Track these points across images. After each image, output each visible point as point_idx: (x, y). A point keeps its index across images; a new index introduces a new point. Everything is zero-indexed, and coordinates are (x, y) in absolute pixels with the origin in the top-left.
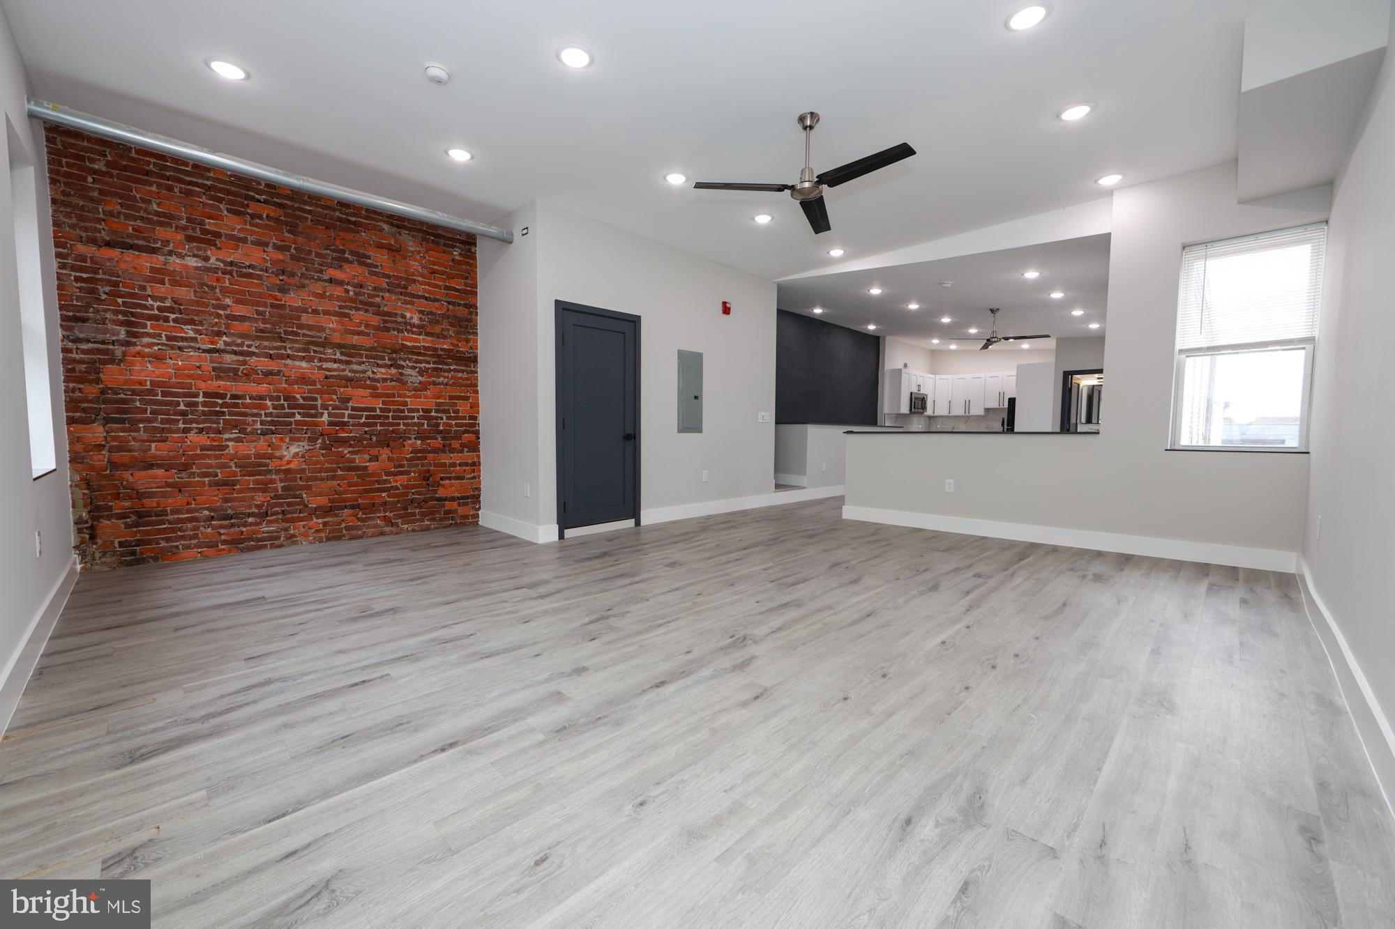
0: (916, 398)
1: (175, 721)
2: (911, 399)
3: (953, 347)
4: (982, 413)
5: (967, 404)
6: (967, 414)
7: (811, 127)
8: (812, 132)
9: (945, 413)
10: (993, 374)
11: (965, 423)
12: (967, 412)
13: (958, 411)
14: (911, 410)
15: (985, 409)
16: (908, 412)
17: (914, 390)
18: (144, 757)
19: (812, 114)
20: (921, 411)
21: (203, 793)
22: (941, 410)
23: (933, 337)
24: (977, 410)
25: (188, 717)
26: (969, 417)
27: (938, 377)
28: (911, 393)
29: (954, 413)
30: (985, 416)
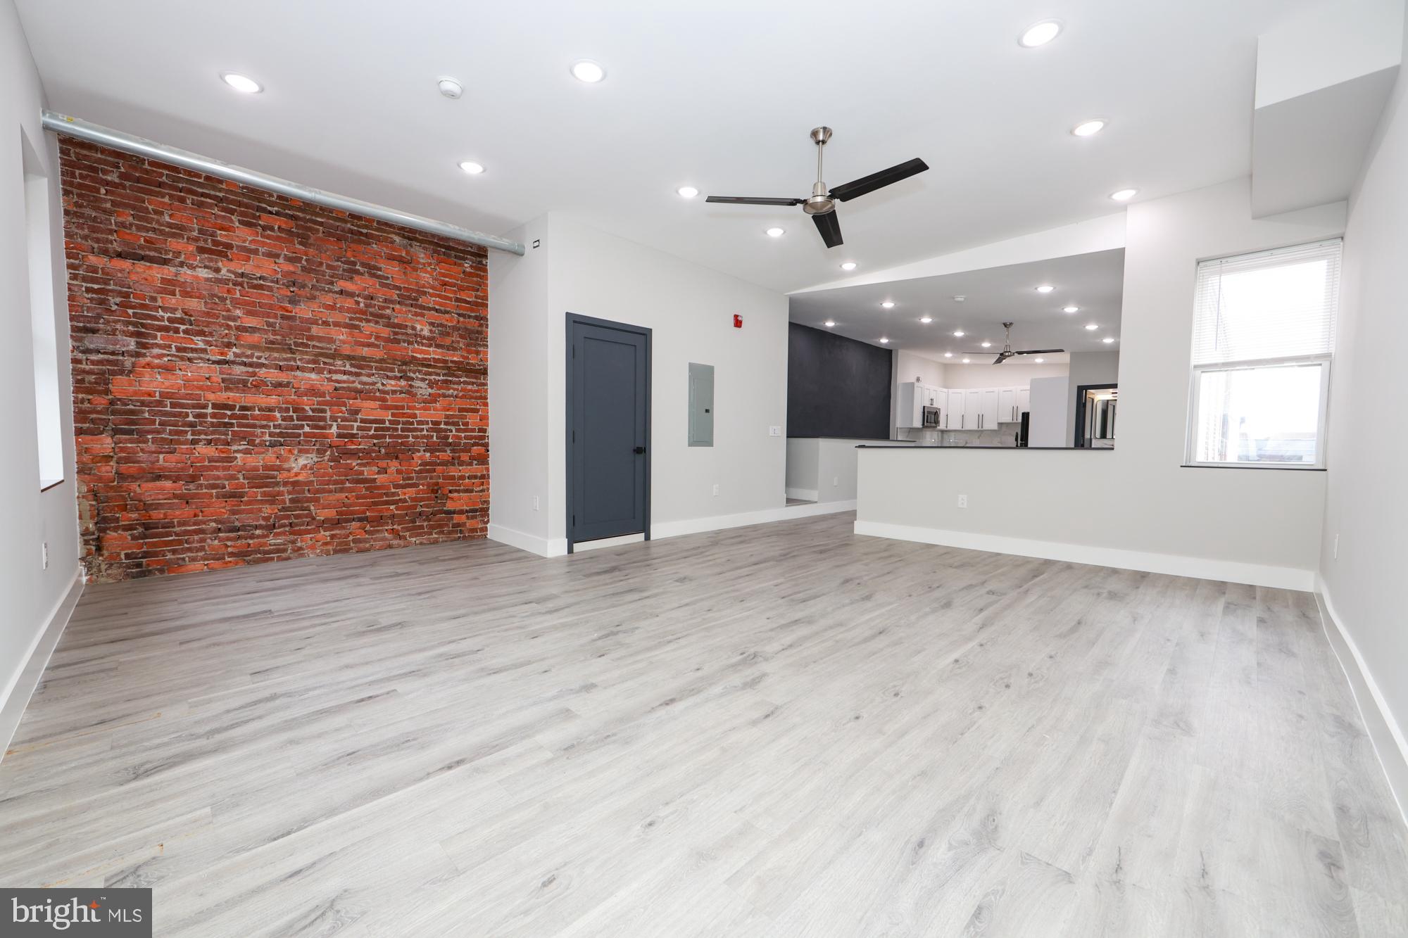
0: (929, 412)
1: (180, 736)
2: (924, 412)
3: (966, 361)
4: (995, 427)
5: (981, 418)
6: (980, 428)
7: (824, 142)
8: (826, 147)
9: (958, 427)
10: (1005, 389)
11: (979, 438)
12: (980, 426)
13: (972, 425)
14: (923, 424)
15: (998, 423)
16: (921, 426)
17: (927, 404)
18: (147, 773)
19: (825, 128)
20: (934, 425)
21: (208, 810)
22: (954, 424)
23: (945, 350)
24: (991, 425)
25: (193, 733)
26: (982, 432)
27: (951, 390)
28: (924, 407)
29: (967, 427)
30: (998, 431)
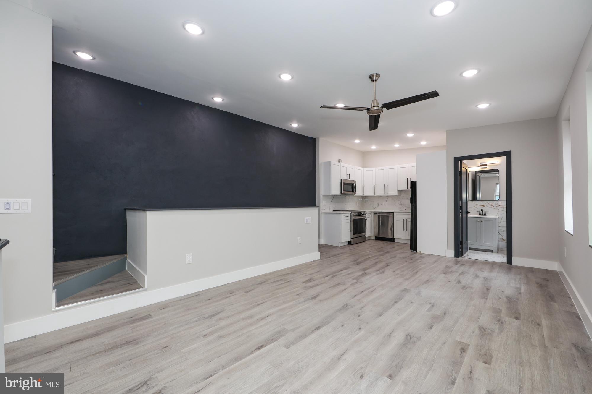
0: (345, 184)
2: (341, 184)
3: (374, 147)
4: (396, 193)
5: (386, 187)
6: (386, 195)
9: (371, 194)
10: (402, 166)
11: (386, 201)
12: (386, 193)
13: (380, 192)
14: (341, 193)
15: (398, 191)
16: (340, 194)
17: (345, 177)
20: (351, 193)
22: (369, 193)
23: (355, 136)
24: (393, 192)
26: (388, 196)
27: (365, 169)
28: (341, 180)
29: (378, 194)
30: (398, 196)
